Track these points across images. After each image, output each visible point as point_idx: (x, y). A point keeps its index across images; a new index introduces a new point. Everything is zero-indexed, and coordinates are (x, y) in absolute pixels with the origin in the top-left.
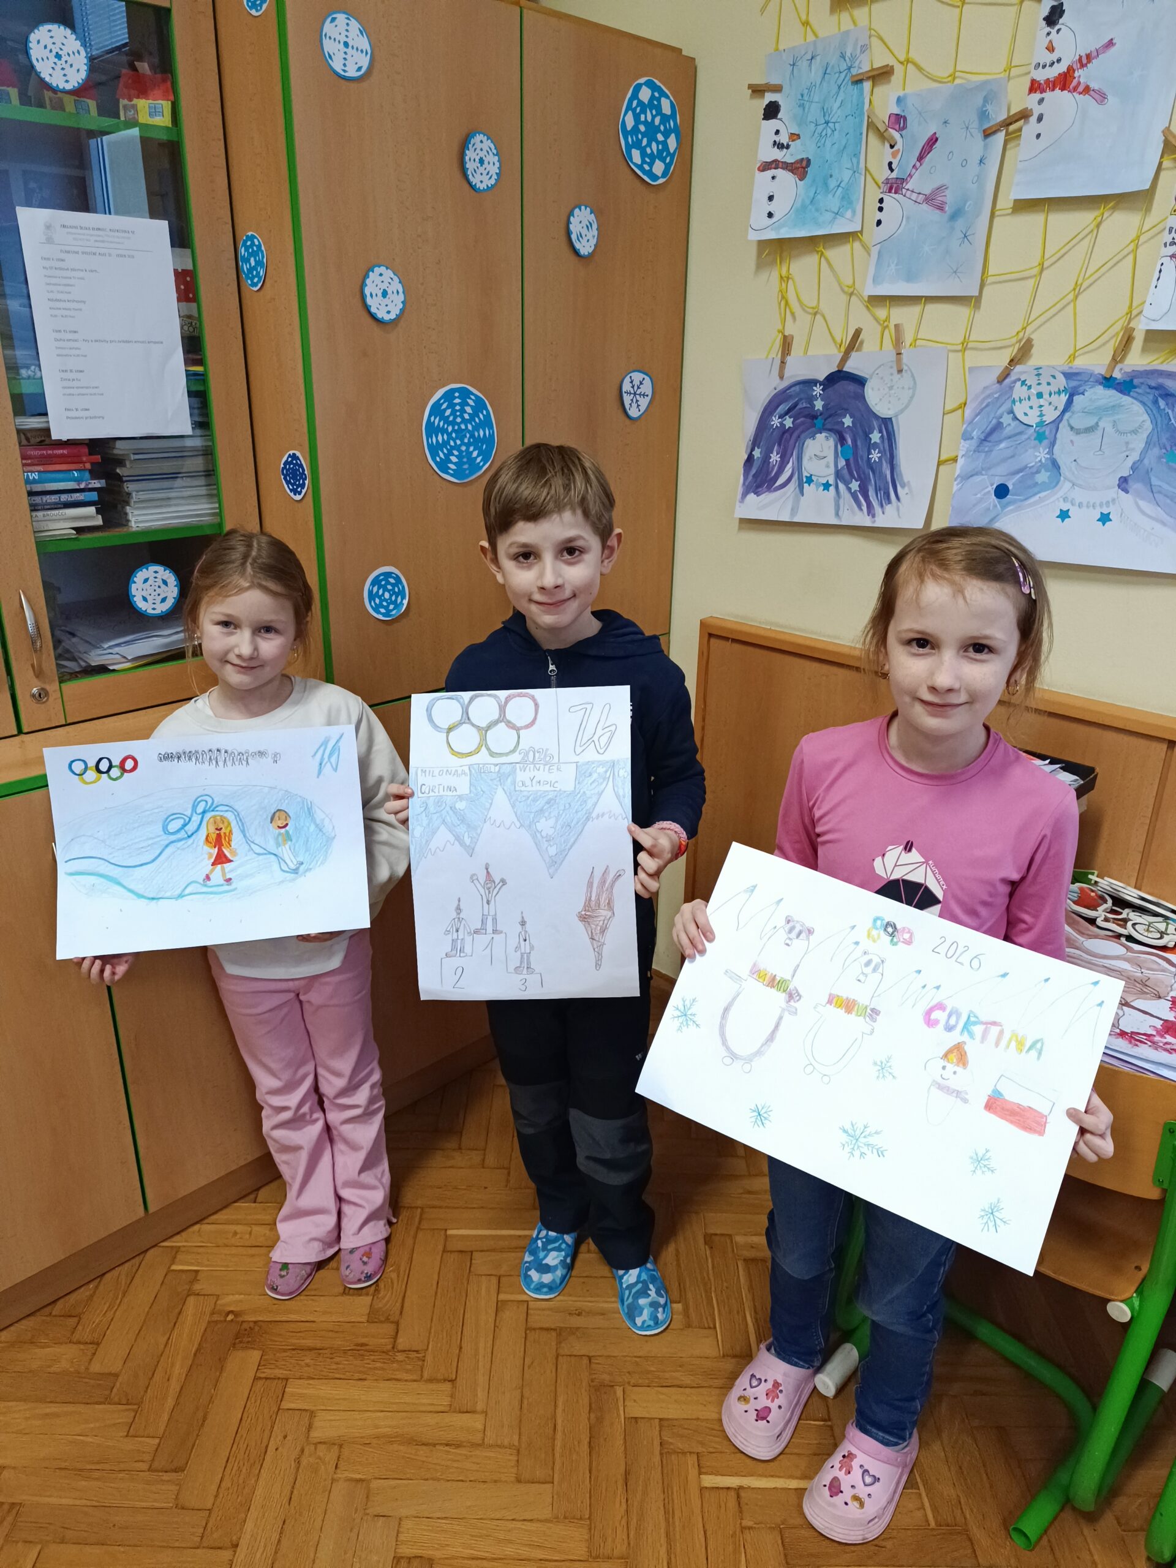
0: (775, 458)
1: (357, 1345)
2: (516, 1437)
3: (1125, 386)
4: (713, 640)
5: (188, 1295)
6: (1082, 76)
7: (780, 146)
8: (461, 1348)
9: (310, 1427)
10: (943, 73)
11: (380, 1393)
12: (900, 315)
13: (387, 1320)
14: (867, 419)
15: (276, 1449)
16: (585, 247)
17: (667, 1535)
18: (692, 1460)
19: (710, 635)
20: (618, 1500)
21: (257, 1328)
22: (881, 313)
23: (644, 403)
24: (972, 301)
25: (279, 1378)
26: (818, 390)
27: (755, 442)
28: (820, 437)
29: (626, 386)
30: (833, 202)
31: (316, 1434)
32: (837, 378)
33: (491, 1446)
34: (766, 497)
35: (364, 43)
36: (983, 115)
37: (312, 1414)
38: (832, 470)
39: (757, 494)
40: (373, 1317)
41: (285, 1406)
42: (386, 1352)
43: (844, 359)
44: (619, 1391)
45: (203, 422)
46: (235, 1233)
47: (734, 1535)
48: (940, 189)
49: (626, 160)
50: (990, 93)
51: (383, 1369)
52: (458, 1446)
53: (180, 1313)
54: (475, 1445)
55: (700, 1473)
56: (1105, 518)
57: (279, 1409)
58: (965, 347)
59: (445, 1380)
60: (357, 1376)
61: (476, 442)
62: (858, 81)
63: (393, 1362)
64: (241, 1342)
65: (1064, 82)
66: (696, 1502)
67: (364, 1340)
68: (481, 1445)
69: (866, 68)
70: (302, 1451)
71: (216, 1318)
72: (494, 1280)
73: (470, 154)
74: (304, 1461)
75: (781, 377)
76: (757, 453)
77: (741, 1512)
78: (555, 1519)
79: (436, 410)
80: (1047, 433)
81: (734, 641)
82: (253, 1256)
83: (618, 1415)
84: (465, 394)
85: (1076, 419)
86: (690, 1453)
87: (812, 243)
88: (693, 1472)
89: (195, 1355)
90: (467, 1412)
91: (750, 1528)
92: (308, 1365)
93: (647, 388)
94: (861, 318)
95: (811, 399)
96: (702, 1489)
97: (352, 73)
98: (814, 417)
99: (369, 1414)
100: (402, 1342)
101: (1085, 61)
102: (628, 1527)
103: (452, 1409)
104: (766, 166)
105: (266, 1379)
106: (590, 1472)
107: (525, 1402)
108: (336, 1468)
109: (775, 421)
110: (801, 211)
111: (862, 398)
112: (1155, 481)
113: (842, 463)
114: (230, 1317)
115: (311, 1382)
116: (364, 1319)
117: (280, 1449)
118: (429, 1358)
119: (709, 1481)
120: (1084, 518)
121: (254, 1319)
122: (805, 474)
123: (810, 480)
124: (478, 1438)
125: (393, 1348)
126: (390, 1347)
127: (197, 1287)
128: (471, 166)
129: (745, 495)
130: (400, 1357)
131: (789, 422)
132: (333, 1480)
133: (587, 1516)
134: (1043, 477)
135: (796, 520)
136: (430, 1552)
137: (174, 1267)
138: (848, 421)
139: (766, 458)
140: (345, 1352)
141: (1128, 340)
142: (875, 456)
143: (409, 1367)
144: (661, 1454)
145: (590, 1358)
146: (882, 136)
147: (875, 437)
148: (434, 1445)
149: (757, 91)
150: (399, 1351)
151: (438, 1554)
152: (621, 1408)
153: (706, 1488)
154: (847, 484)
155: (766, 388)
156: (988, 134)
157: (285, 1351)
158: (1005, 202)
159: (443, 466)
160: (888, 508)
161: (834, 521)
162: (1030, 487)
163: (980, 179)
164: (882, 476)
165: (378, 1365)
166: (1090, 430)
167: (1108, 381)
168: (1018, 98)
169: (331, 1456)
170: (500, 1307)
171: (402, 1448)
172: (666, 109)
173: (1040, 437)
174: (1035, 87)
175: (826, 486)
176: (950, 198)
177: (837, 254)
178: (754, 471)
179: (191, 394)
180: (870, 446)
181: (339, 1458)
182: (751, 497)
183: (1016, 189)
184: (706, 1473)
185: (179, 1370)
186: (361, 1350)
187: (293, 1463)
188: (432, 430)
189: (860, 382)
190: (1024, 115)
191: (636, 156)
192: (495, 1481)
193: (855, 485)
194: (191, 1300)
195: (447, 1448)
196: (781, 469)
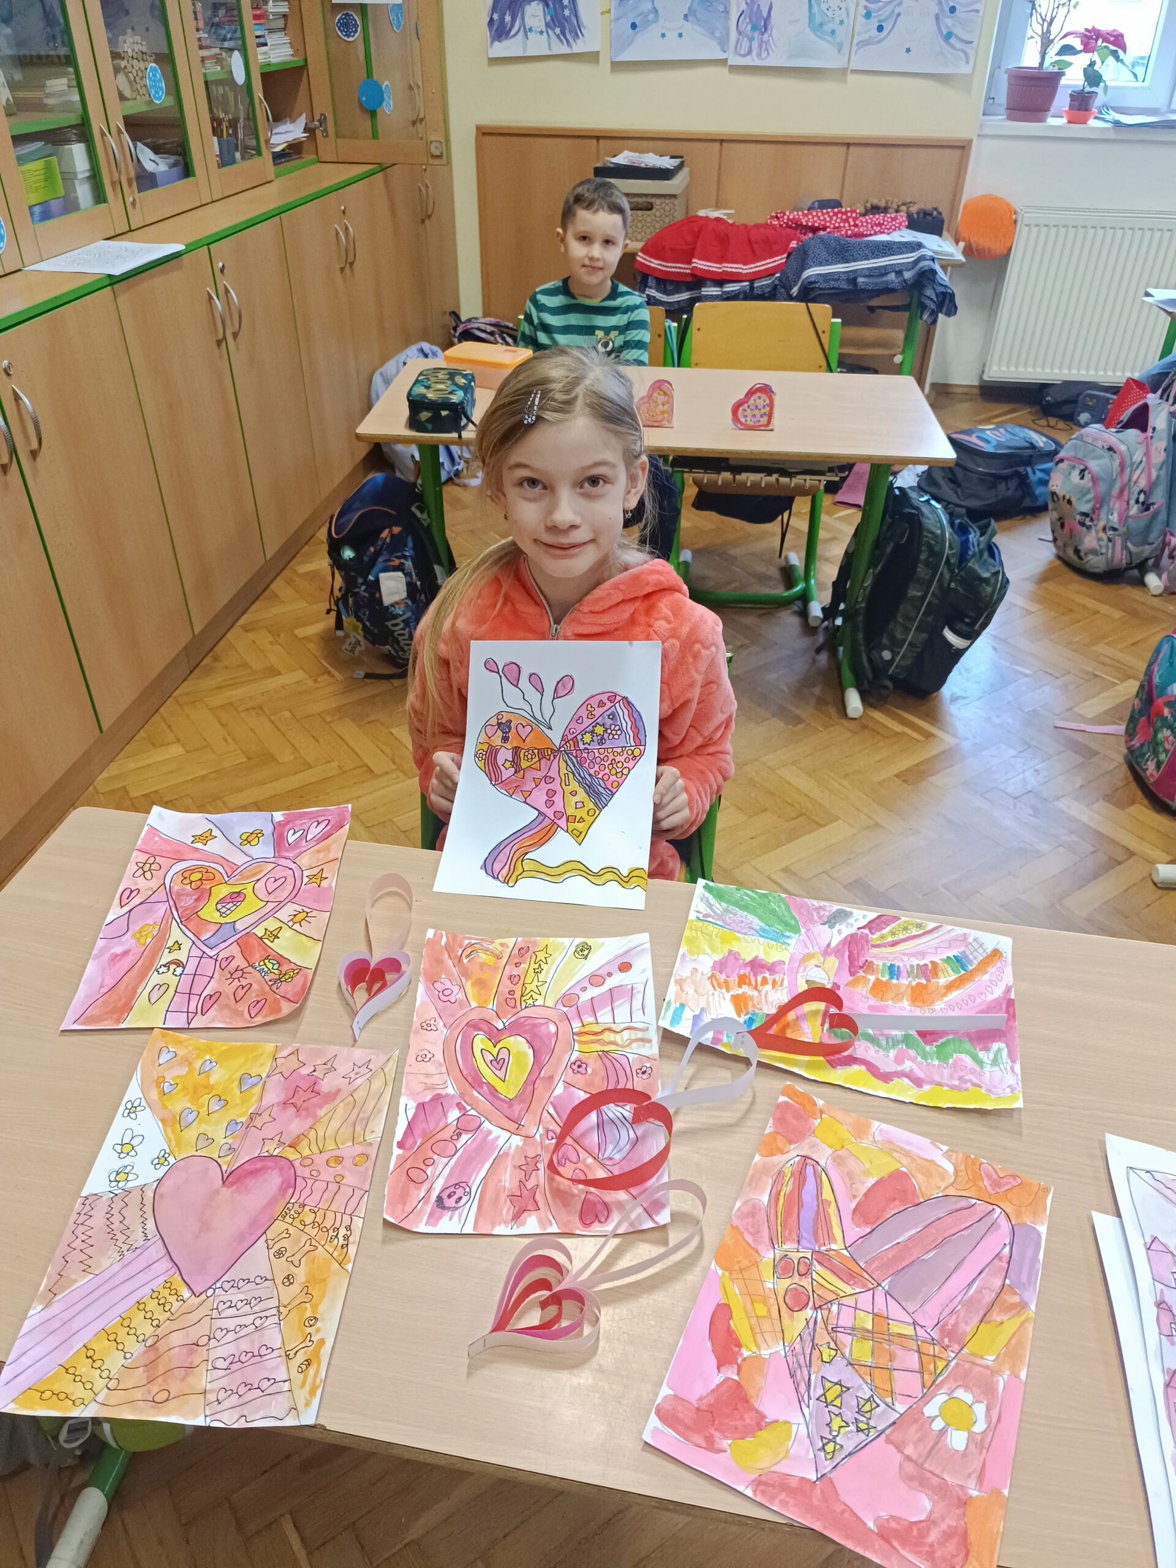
0: (508, 18)
4: (485, 137)
19: (484, 134)
27: (494, 9)
34: (506, 43)
38: (543, 23)
39: (500, 41)
56: (680, 35)
76: (496, 16)
81: (499, 135)
112: (698, 16)
113: (548, 18)
120: (672, 35)
122: (528, 27)
123: (531, 30)
129: (492, 43)
134: (651, 17)
135: (527, 54)
139: (502, 19)
142: (567, 12)
147: (566, 2)
154: (553, 30)
160: (578, 41)
161: (548, 53)
162: (647, 23)
164: (571, 24)
175: (541, 32)
178: (495, 27)
180: (563, 7)
182: (496, 43)
193: (558, 30)
196: (512, 25)
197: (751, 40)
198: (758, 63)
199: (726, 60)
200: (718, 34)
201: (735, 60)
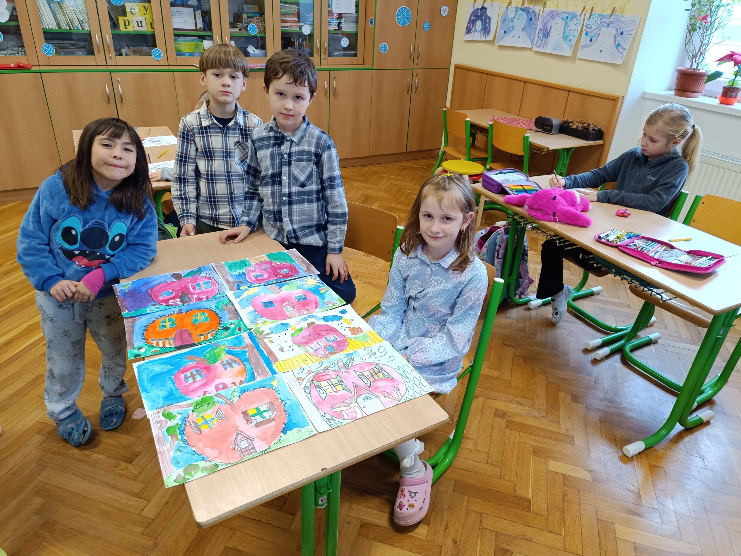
0: (471, 26)
3: (523, 10)
14: (487, 17)
19: (457, 67)
23: (447, 13)
26: (479, 11)
27: (469, 23)
28: (479, 21)
29: (442, 9)
32: (482, 8)
34: (469, 35)
38: (480, 28)
45: (357, 12)
56: (519, 37)
61: (407, 18)
76: (468, 25)
79: (399, 11)
80: (512, 20)
81: (460, 68)
84: (405, 8)
85: (517, 17)
93: (447, 9)
95: (478, 13)
98: (478, 17)
111: (486, 12)
112: (526, 29)
113: (482, 27)
120: (516, 36)
122: (476, 29)
123: (476, 31)
129: (465, 35)
131: (474, 18)
134: (511, 29)
135: (474, 40)
138: (484, 18)
142: (487, 25)
147: (488, 21)
154: (482, 31)
155: (471, 10)
159: (399, 23)
160: (488, 36)
161: (479, 40)
162: (510, 31)
164: (488, 29)
166: (519, 19)
167: (521, 9)
173: (512, 21)
175: (479, 32)
178: (468, 29)
180: (487, 23)
182: (467, 35)
188: (398, 15)
189: (486, 9)
193: (484, 32)
196: (472, 29)
197: (542, 41)
198: (542, 51)
200: (532, 37)
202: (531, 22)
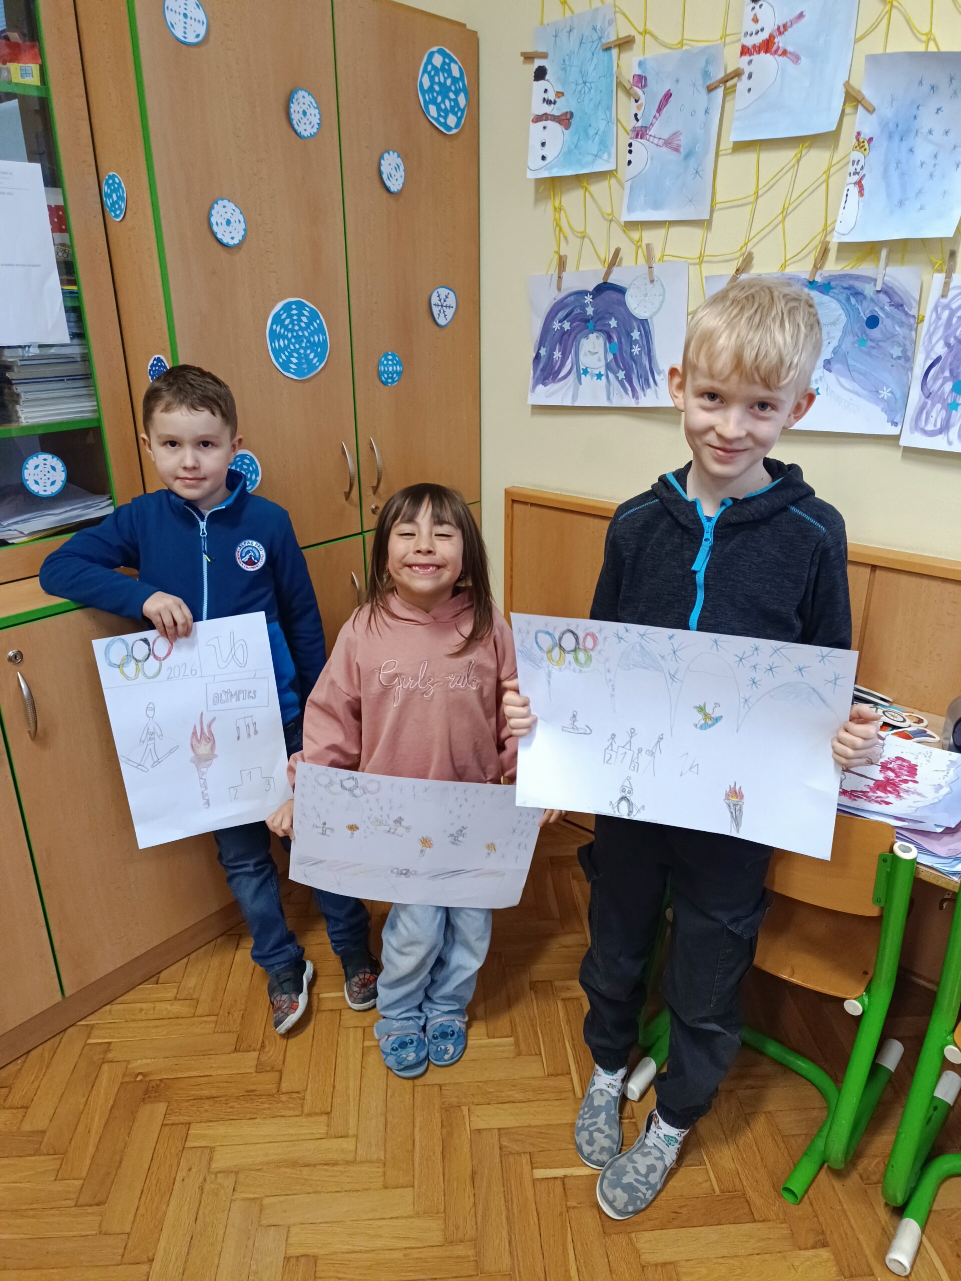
0: (557, 355)
1: (248, 1091)
2: (383, 1153)
3: (825, 288)
4: (515, 505)
5: (103, 1063)
6: (780, 41)
7: (549, 102)
8: (334, 1087)
9: (211, 1160)
10: (673, 40)
11: (267, 1128)
12: (650, 236)
13: (272, 1069)
14: (628, 320)
15: (183, 1180)
16: (395, 185)
17: (508, 1218)
18: (525, 1159)
19: (514, 501)
20: (467, 1195)
21: (162, 1085)
22: (635, 235)
23: (450, 313)
24: (704, 224)
25: (182, 1124)
26: (589, 299)
27: (541, 343)
28: (593, 336)
29: (435, 300)
30: (593, 147)
31: (215, 1166)
32: (604, 288)
33: (362, 1162)
34: (552, 387)
35: (200, 15)
36: (706, 74)
37: (212, 1149)
38: (603, 363)
39: (545, 385)
40: (260, 1068)
41: (189, 1144)
42: (273, 1096)
43: (608, 273)
44: (465, 1109)
45: (79, 334)
46: (141, 1010)
47: (561, 1214)
48: (675, 134)
49: (425, 114)
50: (710, 56)
51: (269, 1109)
52: (335, 1164)
53: (96, 1078)
54: (348, 1163)
55: (532, 1169)
57: (184, 1148)
58: (701, 260)
59: (322, 1113)
60: (248, 1116)
61: (312, 346)
62: (608, 49)
63: (278, 1103)
64: (150, 1097)
65: (767, 46)
66: (530, 1193)
67: (253, 1087)
68: (354, 1162)
69: (613, 38)
70: (205, 1180)
71: (127, 1079)
72: (360, 1032)
73: (294, 107)
74: (207, 1187)
75: (559, 289)
76: (543, 352)
77: (566, 1196)
78: (417, 1215)
79: (277, 319)
81: (532, 504)
82: (157, 1027)
83: (465, 1129)
84: (301, 306)
86: (524, 1153)
87: (579, 179)
88: (527, 1168)
89: (111, 1110)
90: (341, 1137)
91: (574, 1208)
92: (206, 1111)
93: (452, 300)
94: (619, 240)
95: (583, 307)
96: (534, 1181)
97: (191, 39)
98: (587, 321)
99: (260, 1145)
100: (285, 1087)
101: (782, 30)
102: (476, 1217)
103: (328, 1136)
104: (538, 119)
105: (172, 1125)
106: (444, 1175)
107: (389, 1126)
108: (234, 1190)
109: (556, 326)
110: (569, 154)
111: (624, 304)
112: (851, 362)
113: (610, 357)
114: (139, 1078)
115: (211, 1124)
116: (252, 1070)
117: (186, 1180)
118: (308, 1097)
119: (540, 1173)
121: (159, 1078)
122: (582, 367)
123: (586, 372)
124: (350, 1157)
125: (278, 1091)
126: (274, 1091)
127: (110, 1056)
128: (295, 117)
129: (534, 386)
130: (284, 1098)
131: (567, 326)
132: (232, 1201)
133: (442, 1210)
135: (576, 404)
136: (314, 1251)
137: (90, 1041)
138: (613, 323)
139: (550, 355)
140: (238, 1098)
141: (825, 251)
142: (636, 350)
143: (291, 1105)
144: (501, 1156)
145: (440, 1086)
146: (628, 93)
147: (636, 335)
148: (315, 1165)
149: (528, 57)
150: (283, 1094)
151: (322, 1252)
152: (467, 1123)
153: (538, 1179)
154: (615, 373)
155: (547, 299)
156: (710, 89)
157: (188, 1101)
158: (726, 145)
159: (286, 365)
160: (648, 391)
161: (606, 404)
163: (706, 126)
164: (641, 367)
165: (266, 1106)
167: (812, 284)
168: (732, 60)
169: (229, 1182)
170: (365, 1052)
171: (287, 1170)
172: (456, 73)
174: (745, 51)
175: (599, 376)
176: (683, 141)
177: (598, 189)
178: (541, 366)
179: (68, 310)
180: (632, 343)
181: (236, 1182)
182: (540, 387)
183: (734, 135)
184: (536, 1168)
185: (97, 1124)
186: (250, 1095)
187: (197, 1190)
188: (274, 336)
189: (621, 291)
190: (738, 74)
191: (433, 110)
192: (367, 1190)
193: (621, 375)
194: (106, 1067)
195: (326, 1167)
196: (563, 364)
197: (950, 407)
199: (897, 438)
200: (885, 394)
201: (912, 439)
202: (875, 333)
